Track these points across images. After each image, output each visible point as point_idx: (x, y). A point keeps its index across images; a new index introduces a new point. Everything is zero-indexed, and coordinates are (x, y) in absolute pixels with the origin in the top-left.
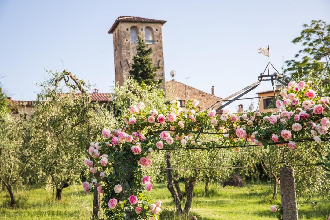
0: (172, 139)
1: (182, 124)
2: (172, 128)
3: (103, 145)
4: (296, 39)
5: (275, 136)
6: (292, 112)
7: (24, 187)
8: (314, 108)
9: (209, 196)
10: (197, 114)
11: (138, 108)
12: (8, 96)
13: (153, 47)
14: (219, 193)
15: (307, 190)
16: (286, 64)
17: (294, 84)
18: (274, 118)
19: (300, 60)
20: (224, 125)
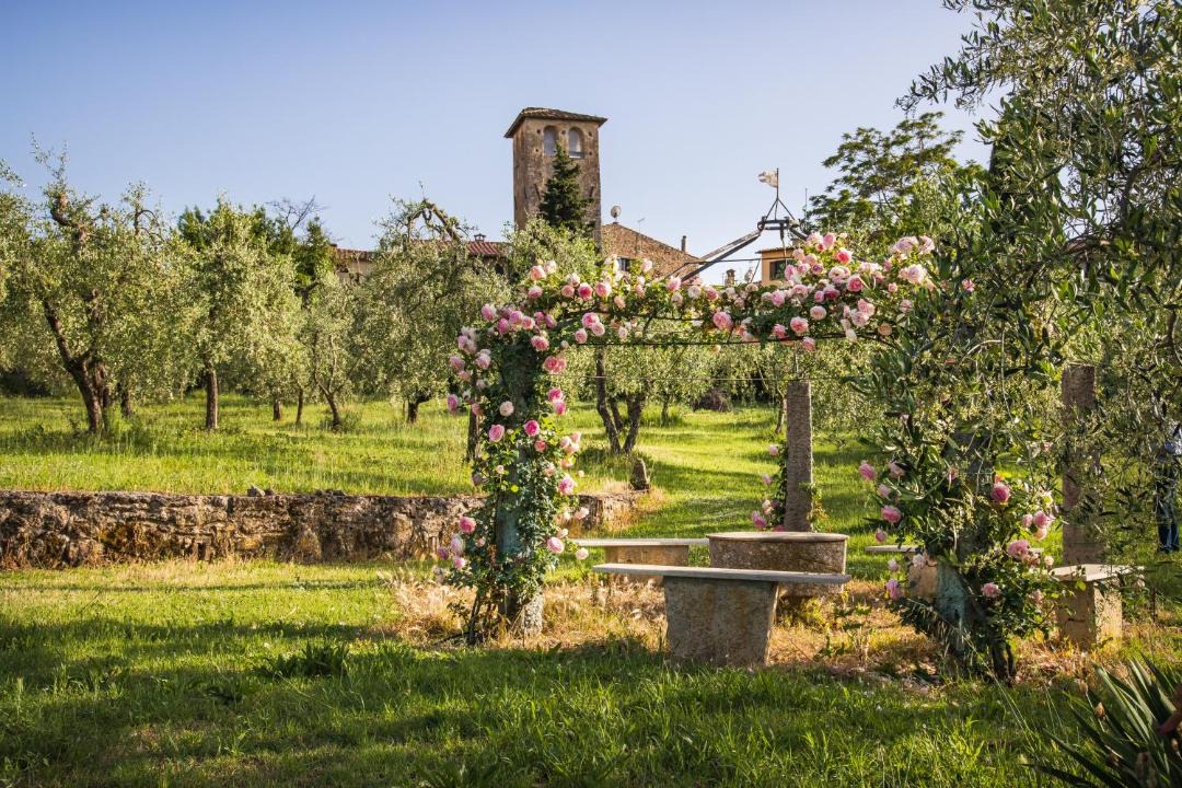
0: (603, 327)
1: (620, 300)
2: (605, 307)
3: (482, 333)
4: (830, 159)
5: (779, 328)
6: (811, 287)
7: (356, 397)
8: (849, 281)
9: (667, 426)
10: (648, 285)
11: (546, 271)
12: (332, 242)
13: (581, 163)
14: (686, 421)
15: (831, 420)
16: (811, 202)
17: (817, 237)
18: (780, 295)
19: (835, 195)
20: (695, 306)
